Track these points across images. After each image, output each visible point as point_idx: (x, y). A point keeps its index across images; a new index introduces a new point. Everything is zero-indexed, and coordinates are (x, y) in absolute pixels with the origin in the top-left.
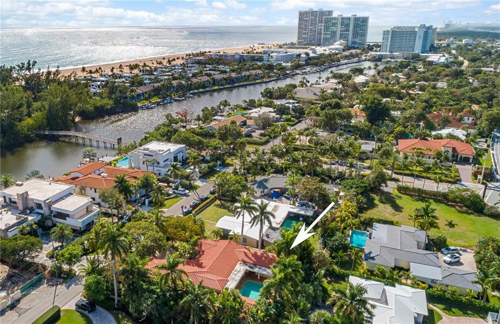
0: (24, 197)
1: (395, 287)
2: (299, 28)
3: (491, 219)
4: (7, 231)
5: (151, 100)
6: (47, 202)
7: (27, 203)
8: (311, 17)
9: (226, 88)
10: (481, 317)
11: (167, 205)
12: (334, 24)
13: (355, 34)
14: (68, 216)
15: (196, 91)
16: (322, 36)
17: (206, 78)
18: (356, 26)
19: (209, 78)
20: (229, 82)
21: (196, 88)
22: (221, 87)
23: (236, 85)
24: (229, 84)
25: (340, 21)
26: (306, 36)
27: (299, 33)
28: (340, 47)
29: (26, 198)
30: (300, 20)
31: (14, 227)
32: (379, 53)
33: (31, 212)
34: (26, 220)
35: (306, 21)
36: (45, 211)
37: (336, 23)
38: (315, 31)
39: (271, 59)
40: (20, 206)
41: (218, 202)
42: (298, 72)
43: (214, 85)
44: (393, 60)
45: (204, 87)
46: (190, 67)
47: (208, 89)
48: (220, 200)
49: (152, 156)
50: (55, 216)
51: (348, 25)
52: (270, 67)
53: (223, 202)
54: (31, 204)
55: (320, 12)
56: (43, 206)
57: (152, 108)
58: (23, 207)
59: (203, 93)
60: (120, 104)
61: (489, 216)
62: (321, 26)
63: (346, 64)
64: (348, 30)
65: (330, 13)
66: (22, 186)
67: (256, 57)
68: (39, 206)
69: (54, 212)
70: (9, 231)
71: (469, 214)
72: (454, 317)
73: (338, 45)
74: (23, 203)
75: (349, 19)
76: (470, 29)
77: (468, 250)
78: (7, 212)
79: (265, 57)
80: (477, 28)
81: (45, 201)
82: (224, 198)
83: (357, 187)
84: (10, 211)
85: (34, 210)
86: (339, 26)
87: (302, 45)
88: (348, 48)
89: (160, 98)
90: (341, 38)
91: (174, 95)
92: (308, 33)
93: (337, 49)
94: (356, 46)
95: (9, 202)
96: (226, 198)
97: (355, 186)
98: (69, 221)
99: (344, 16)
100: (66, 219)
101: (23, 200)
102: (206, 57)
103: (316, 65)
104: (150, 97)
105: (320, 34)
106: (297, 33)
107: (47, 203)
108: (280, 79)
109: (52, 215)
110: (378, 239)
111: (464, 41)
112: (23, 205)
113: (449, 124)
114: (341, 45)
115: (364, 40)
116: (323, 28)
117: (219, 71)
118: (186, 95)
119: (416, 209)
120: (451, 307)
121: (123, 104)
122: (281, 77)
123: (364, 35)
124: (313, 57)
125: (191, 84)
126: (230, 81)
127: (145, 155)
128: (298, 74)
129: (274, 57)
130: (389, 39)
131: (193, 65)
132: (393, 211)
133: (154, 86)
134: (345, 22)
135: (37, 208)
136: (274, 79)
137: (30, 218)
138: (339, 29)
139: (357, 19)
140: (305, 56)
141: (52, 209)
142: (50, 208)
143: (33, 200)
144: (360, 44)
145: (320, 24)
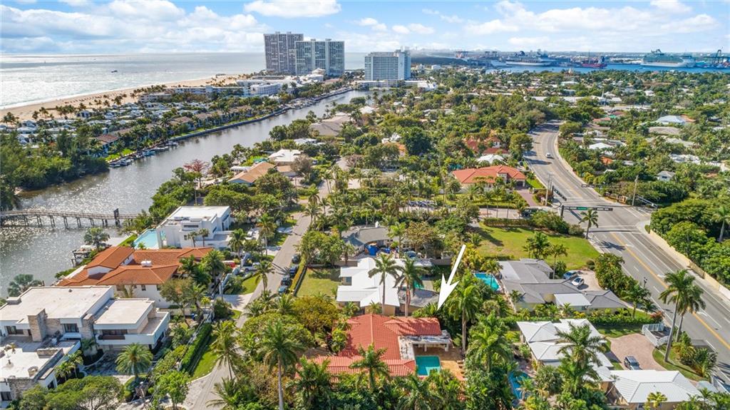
0: (42, 319)
1: (560, 322)
2: (267, 54)
3: (577, 238)
4: (39, 379)
5: (123, 154)
6: (87, 318)
7: (47, 328)
8: (279, 42)
9: (214, 131)
10: (636, 332)
11: (249, 289)
12: (308, 50)
13: (332, 62)
14: (125, 332)
15: (177, 137)
16: (296, 64)
17: (186, 120)
18: (332, 52)
19: (190, 119)
20: (215, 122)
21: (177, 134)
22: (208, 130)
23: (226, 125)
24: (217, 124)
25: (313, 46)
26: (277, 64)
27: (268, 61)
28: (320, 75)
29: (45, 320)
30: (267, 44)
31: (48, 369)
32: (365, 82)
33: (58, 341)
34: (60, 355)
35: (274, 46)
36: (84, 333)
37: (310, 49)
38: (286, 58)
39: (252, 92)
40: (37, 335)
41: (310, 272)
42: (289, 106)
43: (198, 127)
44: (380, 89)
45: (186, 131)
46: (149, 106)
47: (192, 133)
48: (311, 268)
49: (197, 226)
50: (100, 338)
51: (323, 51)
52: (257, 102)
53: (316, 270)
54: (53, 329)
55: (289, 36)
56: (80, 326)
57: (128, 164)
58: (42, 335)
59: (186, 139)
60: (80, 162)
61: (574, 235)
62: (292, 52)
63: (335, 95)
64: (323, 57)
65: (300, 36)
66: (20, 304)
67: (234, 91)
68: (71, 327)
69: (99, 332)
70: (43, 377)
71: (559, 236)
72: (618, 339)
73: (316, 74)
74: (41, 329)
75: (323, 43)
76: (428, 55)
77: (582, 271)
78: (14, 351)
79: (245, 90)
80: (433, 54)
81: (82, 318)
82: (314, 265)
83: (456, 227)
84: (18, 347)
85: (61, 336)
86: (314, 52)
87: (275, 75)
88: (327, 78)
89: (133, 150)
90: (317, 66)
91: (151, 144)
92: (278, 61)
93: (317, 78)
94: (335, 74)
95: (7, 334)
96: (318, 265)
97: (453, 226)
98: (129, 339)
99: (317, 40)
100: (124, 338)
101: (40, 323)
102: (168, 93)
103: (306, 97)
104: (120, 149)
105: (292, 61)
106: (265, 60)
107: (87, 320)
108: (273, 115)
109: (97, 336)
110: (511, 277)
111: (432, 67)
112: (41, 332)
113: (485, 151)
114: (319, 73)
115: (342, 67)
116: (295, 54)
117: (196, 109)
118: (167, 142)
119: (528, 239)
120: (609, 329)
121: (85, 161)
122: (274, 113)
123: (341, 62)
124: (301, 88)
125: (169, 129)
126: (218, 121)
127: (185, 226)
128: (290, 108)
129: (257, 89)
130: (372, 65)
131: (153, 104)
132: (496, 246)
133: (119, 134)
134: (319, 47)
135: (66, 332)
136: (267, 115)
137: (66, 350)
138: (313, 55)
139: (332, 44)
140: (291, 87)
141: (95, 328)
142: (93, 327)
143: (58, 321)
144: (338, 72)
145: (290, 50)
